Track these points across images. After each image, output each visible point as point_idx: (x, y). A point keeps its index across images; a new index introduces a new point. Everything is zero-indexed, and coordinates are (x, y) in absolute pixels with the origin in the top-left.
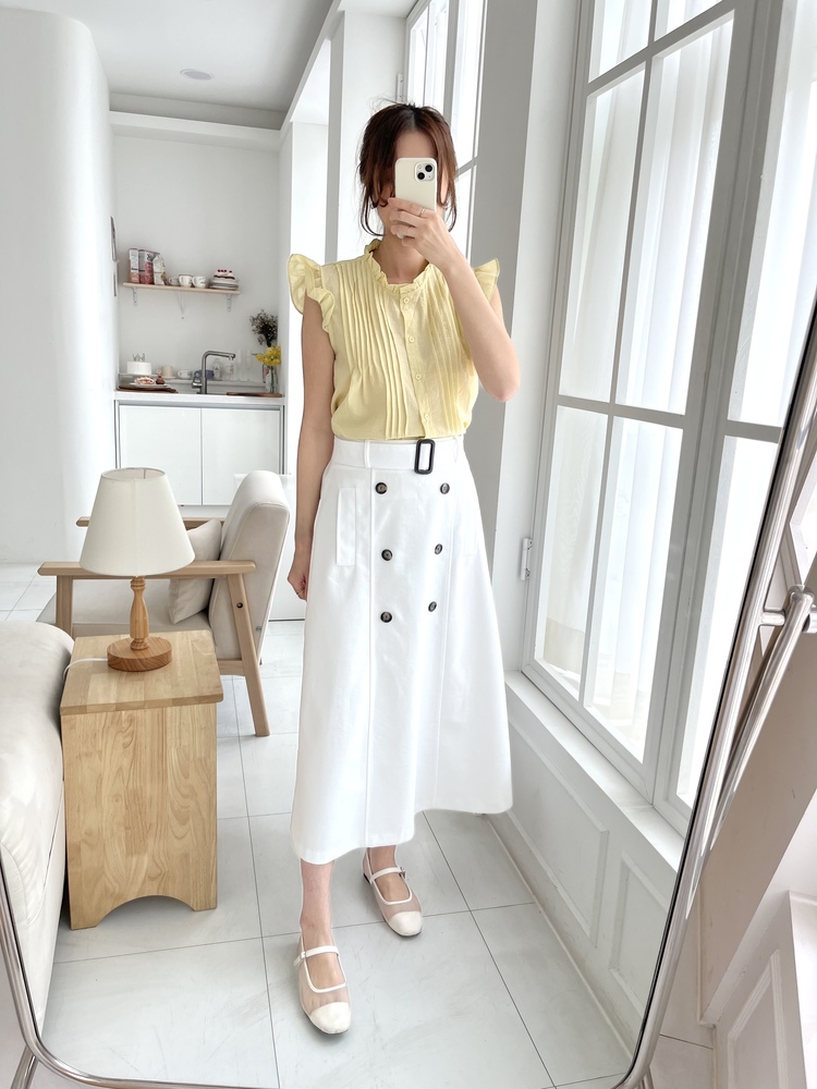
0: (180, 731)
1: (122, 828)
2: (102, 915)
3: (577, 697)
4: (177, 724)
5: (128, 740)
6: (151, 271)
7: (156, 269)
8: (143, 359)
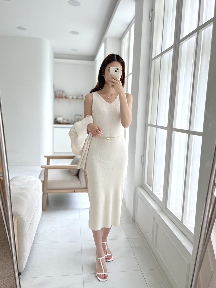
3: (152, 190)
6: (62, 96)
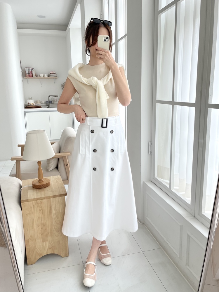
0: (55, 205)
1: (41, 234)
2: (36, 260)
3: (169, 187)
4: (54, 203)
5: (41, 208)
6: (32, 74)
7: (33, 73)
8: (31, 99)
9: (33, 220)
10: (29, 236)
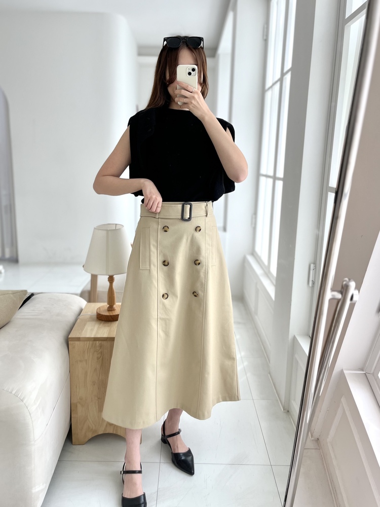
1: (96, 398)
2: (87, 440)
5: (99, 355)
9: (86, 373)
10: (78, 398)
